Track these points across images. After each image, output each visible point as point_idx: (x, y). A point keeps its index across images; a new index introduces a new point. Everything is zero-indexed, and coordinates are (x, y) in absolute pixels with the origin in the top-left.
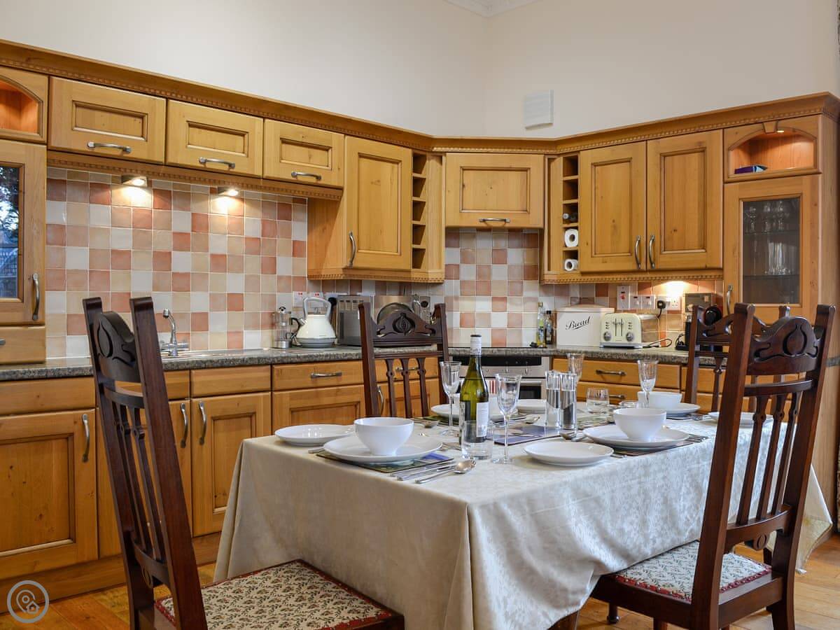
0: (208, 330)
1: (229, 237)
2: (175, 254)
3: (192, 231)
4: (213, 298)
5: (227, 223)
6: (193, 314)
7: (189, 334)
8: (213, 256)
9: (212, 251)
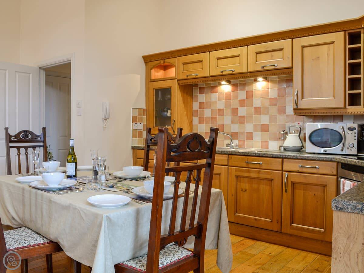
0: (252, 140)
1: (262, 99)
2: (239, 108)
3: (246, 98)
4: (255, 126)
5: (261, 93)
6: (247, 133)
7: (245, 141)
8: (255, 108)
9: (254, 106)
